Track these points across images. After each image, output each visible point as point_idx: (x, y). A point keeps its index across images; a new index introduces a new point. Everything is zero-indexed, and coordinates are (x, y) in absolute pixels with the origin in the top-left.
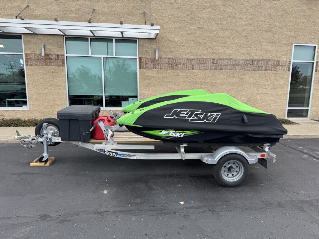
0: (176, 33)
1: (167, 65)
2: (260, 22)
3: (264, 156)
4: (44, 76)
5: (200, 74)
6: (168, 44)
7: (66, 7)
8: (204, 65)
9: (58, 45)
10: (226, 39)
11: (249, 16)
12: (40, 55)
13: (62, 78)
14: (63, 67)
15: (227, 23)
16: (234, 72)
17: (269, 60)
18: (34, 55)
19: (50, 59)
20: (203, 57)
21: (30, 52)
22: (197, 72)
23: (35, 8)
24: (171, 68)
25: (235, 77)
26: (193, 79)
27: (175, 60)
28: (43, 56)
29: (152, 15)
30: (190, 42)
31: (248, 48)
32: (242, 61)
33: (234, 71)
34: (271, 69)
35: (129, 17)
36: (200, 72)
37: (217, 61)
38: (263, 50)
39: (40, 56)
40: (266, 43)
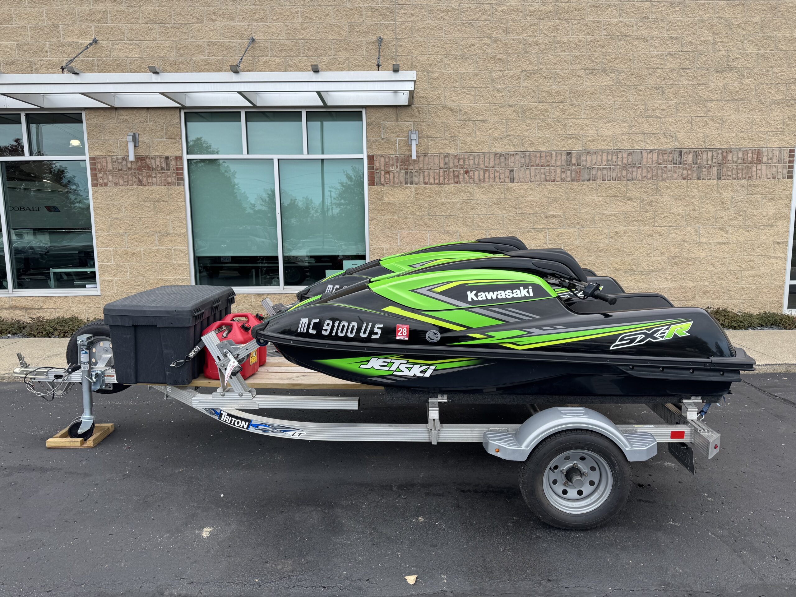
0: (464, 88)
1: (441, 174)
2: (700, 45)
3: (681, 435)
4: (136, 210)
5: (531, 192)
6: (443, 119)
7: (186, 37)
8: (543, 171)
9: (167, 133)
10: (602, 97)
11: (668, 30)
12: (125, 158)
13: (177, 214)
14: (179, 187)
15: (605, 54)
16: (628, 185)
17: (729, 151)
18: (112, 159)
19: (149, 168)
20: (539, 148)
21: (101, 154)
22: (524, 190)
23: (113, 44)
24: (452, 181)
25: (630, 199)
26: (513, 207)
27: (464, 159)
28: (132, 162)
29: (401, 46)
30: (501, 109)
31: (667, 119)
32: (650, 156)
33: (629, 183)
34: (736, 175)
35: (340, 53)
36: (532, 190)
37: (580, 157)
38: (711, 123)
39: (124, 162)
40: (720, 104)
